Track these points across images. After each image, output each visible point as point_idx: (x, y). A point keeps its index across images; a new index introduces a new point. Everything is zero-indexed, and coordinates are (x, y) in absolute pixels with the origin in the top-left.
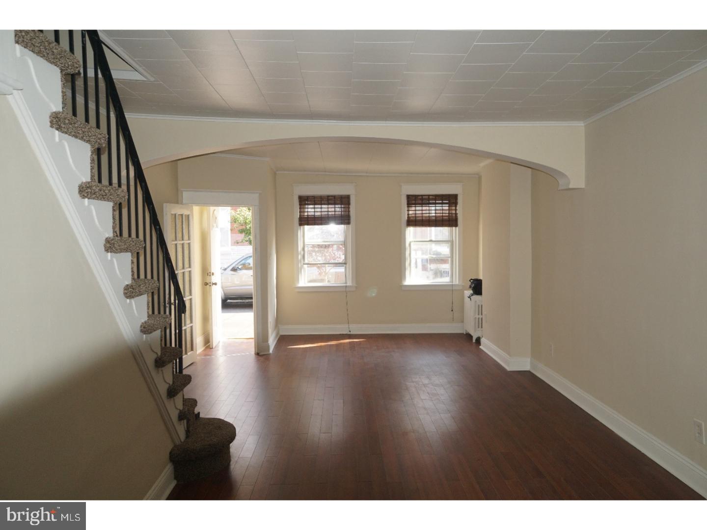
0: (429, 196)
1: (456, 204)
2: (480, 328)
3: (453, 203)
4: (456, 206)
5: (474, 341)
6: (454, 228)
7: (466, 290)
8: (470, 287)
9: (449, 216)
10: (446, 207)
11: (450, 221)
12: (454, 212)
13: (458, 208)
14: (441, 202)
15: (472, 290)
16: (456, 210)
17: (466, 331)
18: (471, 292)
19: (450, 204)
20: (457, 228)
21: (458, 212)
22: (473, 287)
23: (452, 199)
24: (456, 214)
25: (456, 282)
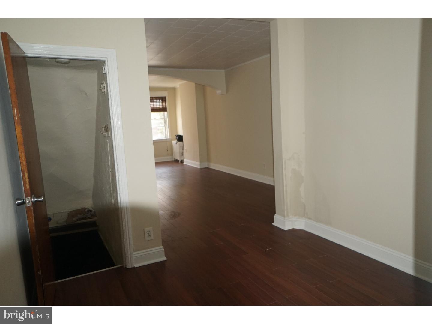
0: (153, 97)
1: (165, 101)
2: (182, 156)
3: (164, 101)
4: (165, 102)
5: (180, 162)
6: (165, 112)
7: (174, 140)
8: (176, 138)
9: (163, 107)
10: (161, 103)
11: (164, 109)
12: (165, 105)
13: (166, 103)
14: (158, 100)
15: (177, 140)
16: (165, 104)
17: (175, 159)
18: (177, 141)
19: (162, 101)
20: (167, 112)
21: (166, 105)
22: (178, 139)
23: (163, 99)
24: (166, 106)
25: (168, 137)
